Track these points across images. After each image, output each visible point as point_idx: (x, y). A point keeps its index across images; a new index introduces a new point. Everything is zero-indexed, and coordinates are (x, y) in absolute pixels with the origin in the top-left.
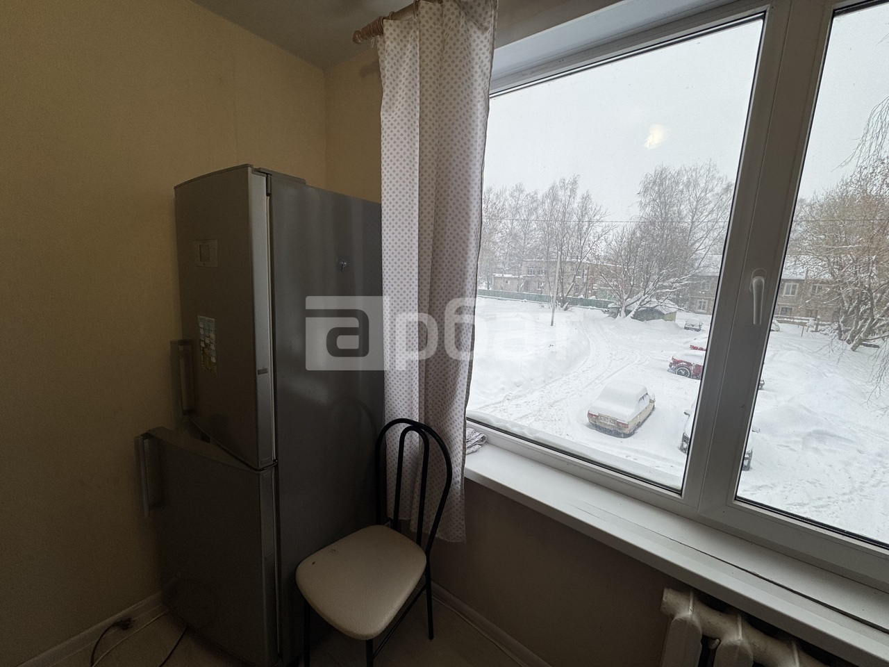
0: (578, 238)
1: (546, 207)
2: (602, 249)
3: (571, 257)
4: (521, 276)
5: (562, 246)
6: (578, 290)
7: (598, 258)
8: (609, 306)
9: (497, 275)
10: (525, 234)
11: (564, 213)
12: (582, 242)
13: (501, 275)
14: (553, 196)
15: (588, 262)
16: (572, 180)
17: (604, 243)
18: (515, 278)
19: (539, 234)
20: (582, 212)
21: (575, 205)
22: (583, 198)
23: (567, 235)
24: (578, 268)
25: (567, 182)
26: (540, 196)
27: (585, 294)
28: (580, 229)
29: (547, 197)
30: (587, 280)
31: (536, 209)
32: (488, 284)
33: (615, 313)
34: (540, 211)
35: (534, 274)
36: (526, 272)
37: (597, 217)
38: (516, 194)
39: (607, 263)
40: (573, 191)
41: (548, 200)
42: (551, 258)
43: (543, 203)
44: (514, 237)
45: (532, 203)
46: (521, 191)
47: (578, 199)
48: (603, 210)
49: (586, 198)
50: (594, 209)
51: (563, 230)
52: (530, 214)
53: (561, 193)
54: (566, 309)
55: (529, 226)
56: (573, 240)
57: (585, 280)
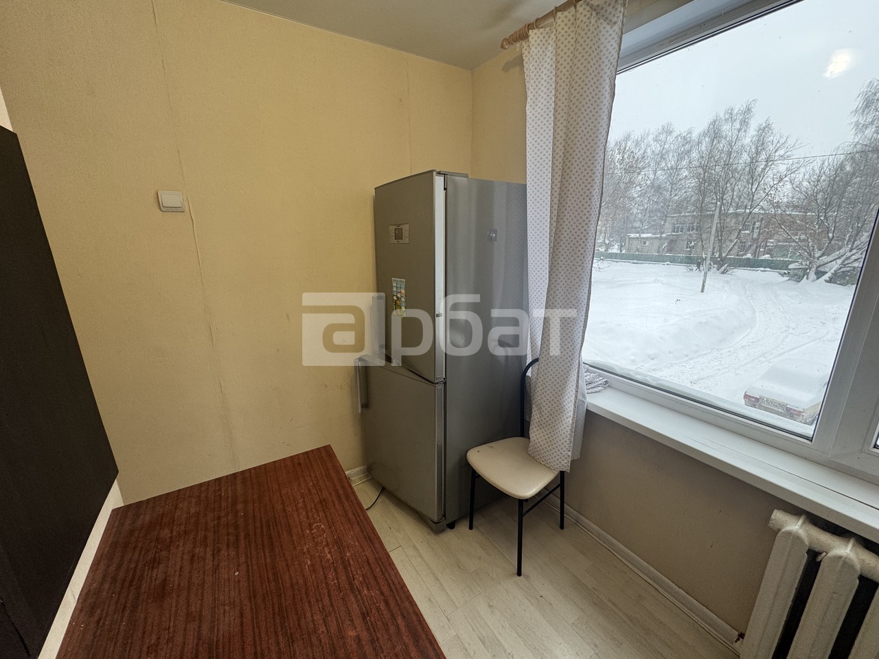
0: (748, 183)
1: (703, 148)
2: (785, 193)
3: (737, 207)
4: (664, 235)
5: (724, 194)
6: (744, 248)
7: (778, 205)
8: (790, 267)
9: (632, 235)
10: (672, 184)
11: (730, 154)
12: (755, 186)
13: (638, 235)
14: (714, 133)
15: (762, 212)
16: (744, 108)
17: (789, 186)
18: (657, 238)
19: (693, 183)
20: (757, 148)
21: (747, 141)
22: (760, 129)
23: (732, 180)
24: (747, 220)
25: (735, 112)
26: (695, 136)
27: (754, 254)
28: (752, 173)
29: (705, 134)
30: (759, 234)
31: (689, 151)
32: (621, 246)
33: (798, 276)
34: (695, 155)
35: (682, 231)
36: (670, 230)
37: (781, 152)
38: (662, 137)
39: (792, 211)
40: (745, 123)
41: (707, 139)
42: (706, 211)
43: (699, 143)
44: (658, 189)
45: (683, 145)
46: (670, 132)
47: (752, 131)
48: (791, 142)
49: (765, 129)
50: (775, 142)
51: (726, 174)
52: (680, 159)
53: (726, 128)
54: (723, 273)
55: (678, 175)
56: (740, 186)
57: (755, 236)
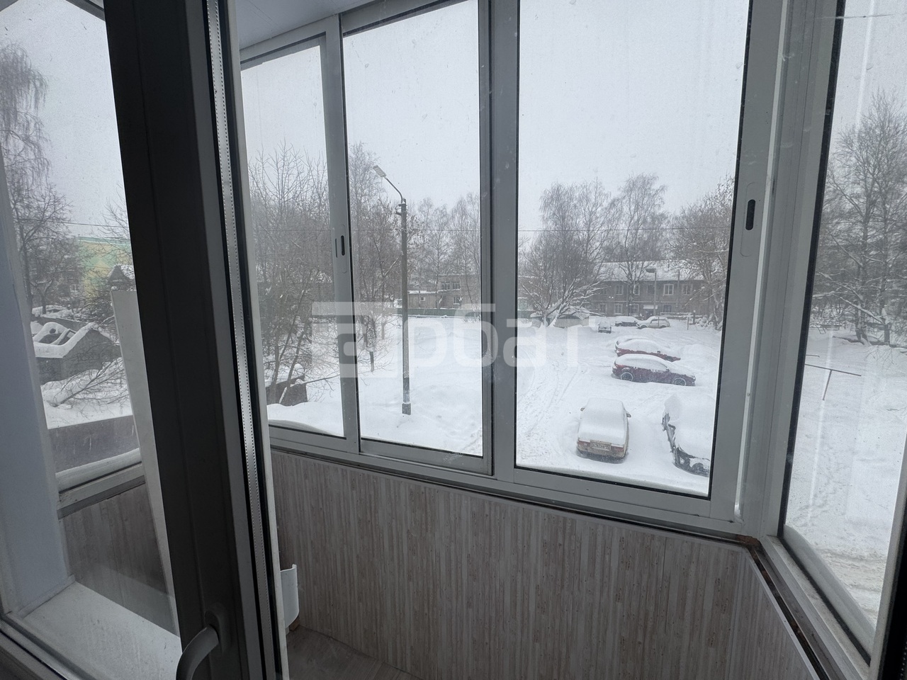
1: (456, 221)
4: (438, 292)
8: (531, 316)
9: (412, 292)
10: (438, 249)
13: (418, 292)
14: (462, 210)
18: (432, 294)
26: (449, 211)
29: (456, 211)
31: (446, 224)
34: (451, 226)
35: (449, 289)
36: (442, 288)
38: (425, 209)
41: (458, 215)
43: (453, 217)
44: (427, 252)
45: (442, 218)
46: (430, 206)
52: (441, 229)
53: (469, 208)
